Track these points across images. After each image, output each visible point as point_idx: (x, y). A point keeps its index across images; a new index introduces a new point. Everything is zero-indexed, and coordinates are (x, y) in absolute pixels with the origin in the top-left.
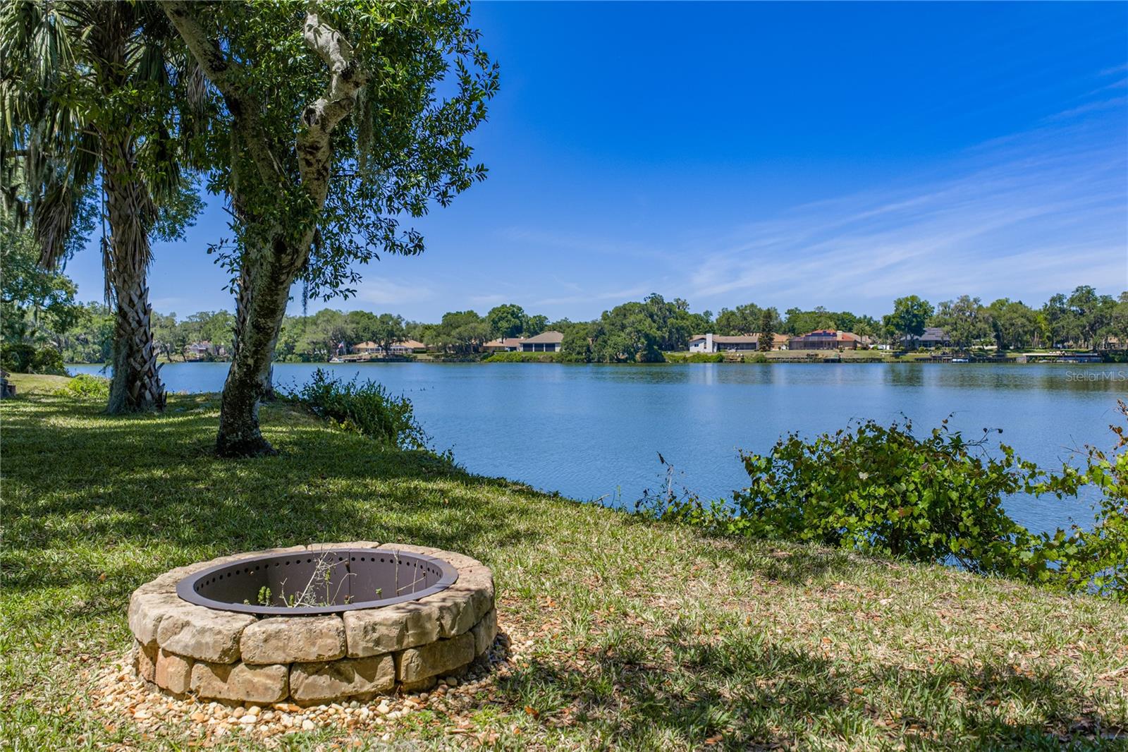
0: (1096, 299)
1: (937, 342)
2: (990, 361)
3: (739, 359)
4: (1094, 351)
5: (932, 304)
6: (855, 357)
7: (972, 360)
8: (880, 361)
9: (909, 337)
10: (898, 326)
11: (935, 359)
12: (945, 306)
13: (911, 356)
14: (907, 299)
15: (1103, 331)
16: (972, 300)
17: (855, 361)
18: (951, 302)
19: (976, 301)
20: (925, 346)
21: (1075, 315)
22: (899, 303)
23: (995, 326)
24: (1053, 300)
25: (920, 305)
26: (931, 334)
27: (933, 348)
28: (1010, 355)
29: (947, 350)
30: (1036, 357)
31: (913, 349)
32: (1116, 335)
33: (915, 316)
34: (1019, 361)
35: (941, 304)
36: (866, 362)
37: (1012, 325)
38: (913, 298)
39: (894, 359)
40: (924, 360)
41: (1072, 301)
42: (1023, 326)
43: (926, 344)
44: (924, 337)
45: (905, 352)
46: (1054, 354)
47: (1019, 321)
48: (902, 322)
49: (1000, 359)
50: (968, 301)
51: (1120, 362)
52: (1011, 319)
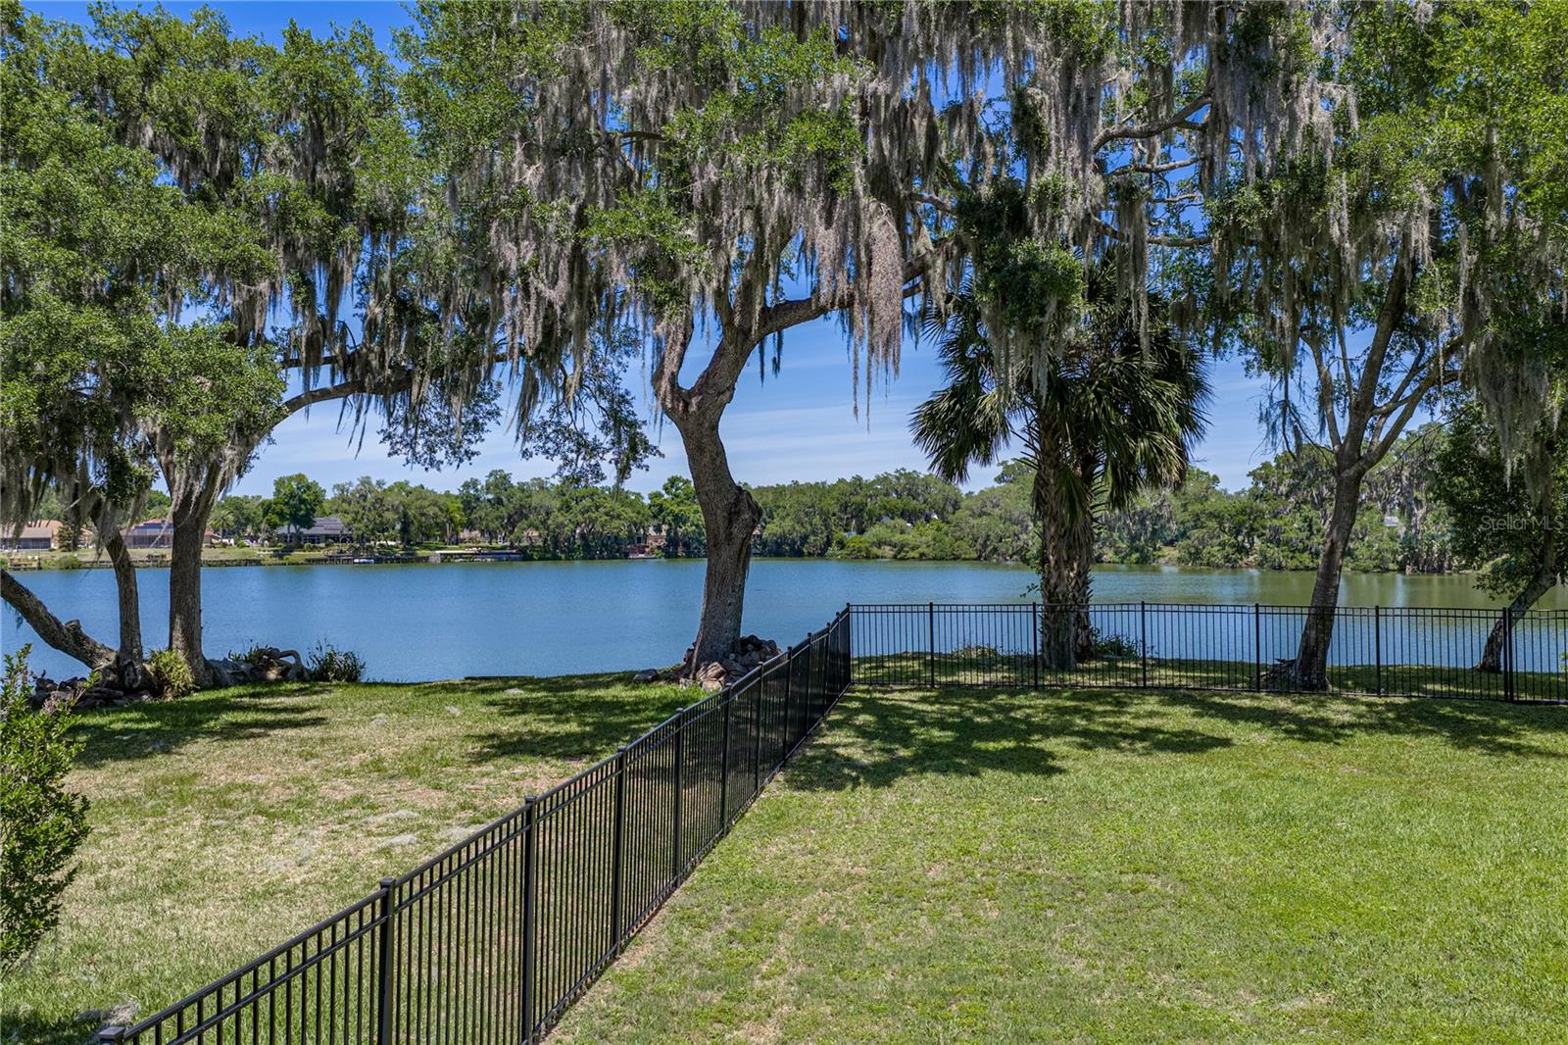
0: (512, 486)
1: (327, 537)
2: (398, 560)
3: (35, 565)
4: (512, 547)
5: (322, 486)
6: (222, 558)
7: (378, 561)
8: (258, 563)
9: (293, 530)
10: (281, 515)
11: (331, 559)
12: (342, 489)
13: (298, 555)
14: (291, 479)
15: (524, 523)
16: (374, 483)
17: (223, 563)
18: (350, 484)
19: (380, 483)
20: (313, 542)
21: (492, 505)
22: (280, 483)
23: (405, 515)
24: (466, 485)
25: (309, 488)
26: (322, 525)
27: (322, 545)
28: (421, 553)
29: (345, 547)
30: (451, 555)
31: (300, 547)
32: (537, 529)
33: (302, 501)
34: (432, 560)
35: (336, 487)
36: (239, 565)
37: (423, 515)
38: (300, 478)
39: (276, 560)
40: (318, 561)
41: (488, 489)
42: (436, 516)
43: (314, 539)
44: (313, 531)
45: (289, 550)
46: (470, 551)
47: (431, 511)
48: (286, 510)
49: (409, 559)
50: (370, 483)
51: (540, 559)
52: (421, 507)
